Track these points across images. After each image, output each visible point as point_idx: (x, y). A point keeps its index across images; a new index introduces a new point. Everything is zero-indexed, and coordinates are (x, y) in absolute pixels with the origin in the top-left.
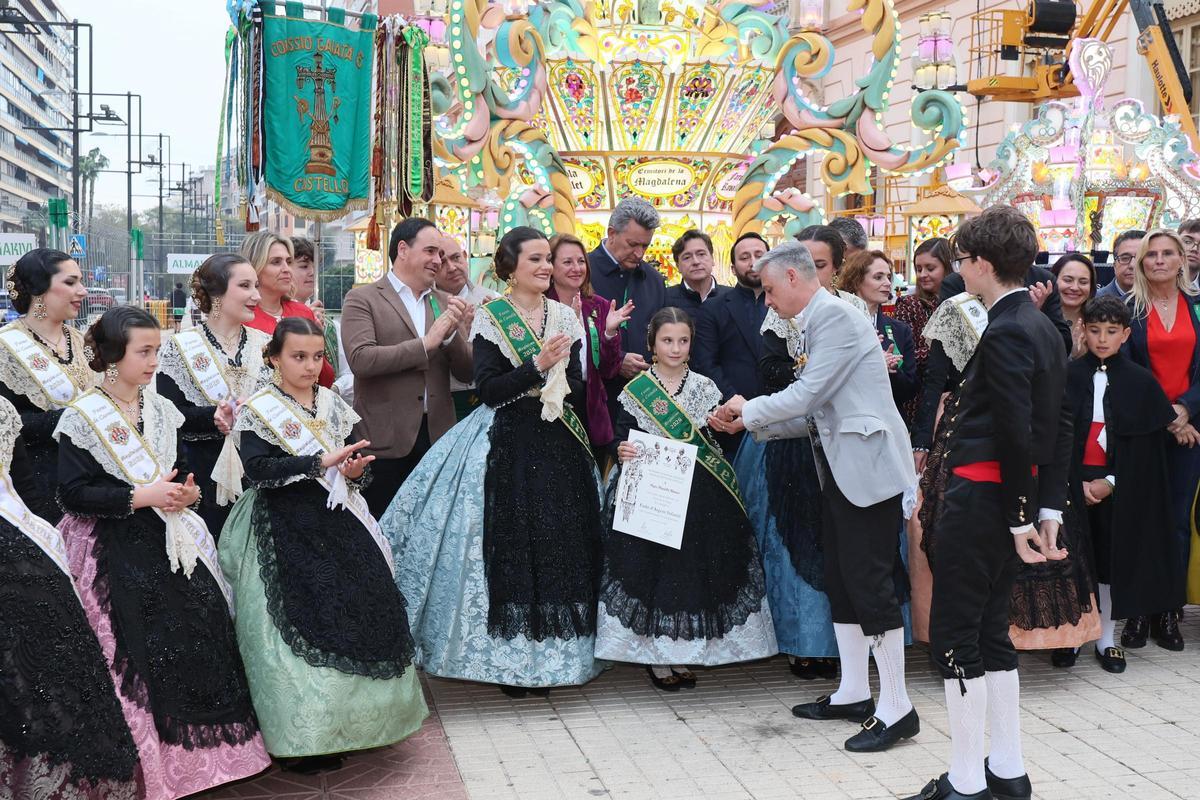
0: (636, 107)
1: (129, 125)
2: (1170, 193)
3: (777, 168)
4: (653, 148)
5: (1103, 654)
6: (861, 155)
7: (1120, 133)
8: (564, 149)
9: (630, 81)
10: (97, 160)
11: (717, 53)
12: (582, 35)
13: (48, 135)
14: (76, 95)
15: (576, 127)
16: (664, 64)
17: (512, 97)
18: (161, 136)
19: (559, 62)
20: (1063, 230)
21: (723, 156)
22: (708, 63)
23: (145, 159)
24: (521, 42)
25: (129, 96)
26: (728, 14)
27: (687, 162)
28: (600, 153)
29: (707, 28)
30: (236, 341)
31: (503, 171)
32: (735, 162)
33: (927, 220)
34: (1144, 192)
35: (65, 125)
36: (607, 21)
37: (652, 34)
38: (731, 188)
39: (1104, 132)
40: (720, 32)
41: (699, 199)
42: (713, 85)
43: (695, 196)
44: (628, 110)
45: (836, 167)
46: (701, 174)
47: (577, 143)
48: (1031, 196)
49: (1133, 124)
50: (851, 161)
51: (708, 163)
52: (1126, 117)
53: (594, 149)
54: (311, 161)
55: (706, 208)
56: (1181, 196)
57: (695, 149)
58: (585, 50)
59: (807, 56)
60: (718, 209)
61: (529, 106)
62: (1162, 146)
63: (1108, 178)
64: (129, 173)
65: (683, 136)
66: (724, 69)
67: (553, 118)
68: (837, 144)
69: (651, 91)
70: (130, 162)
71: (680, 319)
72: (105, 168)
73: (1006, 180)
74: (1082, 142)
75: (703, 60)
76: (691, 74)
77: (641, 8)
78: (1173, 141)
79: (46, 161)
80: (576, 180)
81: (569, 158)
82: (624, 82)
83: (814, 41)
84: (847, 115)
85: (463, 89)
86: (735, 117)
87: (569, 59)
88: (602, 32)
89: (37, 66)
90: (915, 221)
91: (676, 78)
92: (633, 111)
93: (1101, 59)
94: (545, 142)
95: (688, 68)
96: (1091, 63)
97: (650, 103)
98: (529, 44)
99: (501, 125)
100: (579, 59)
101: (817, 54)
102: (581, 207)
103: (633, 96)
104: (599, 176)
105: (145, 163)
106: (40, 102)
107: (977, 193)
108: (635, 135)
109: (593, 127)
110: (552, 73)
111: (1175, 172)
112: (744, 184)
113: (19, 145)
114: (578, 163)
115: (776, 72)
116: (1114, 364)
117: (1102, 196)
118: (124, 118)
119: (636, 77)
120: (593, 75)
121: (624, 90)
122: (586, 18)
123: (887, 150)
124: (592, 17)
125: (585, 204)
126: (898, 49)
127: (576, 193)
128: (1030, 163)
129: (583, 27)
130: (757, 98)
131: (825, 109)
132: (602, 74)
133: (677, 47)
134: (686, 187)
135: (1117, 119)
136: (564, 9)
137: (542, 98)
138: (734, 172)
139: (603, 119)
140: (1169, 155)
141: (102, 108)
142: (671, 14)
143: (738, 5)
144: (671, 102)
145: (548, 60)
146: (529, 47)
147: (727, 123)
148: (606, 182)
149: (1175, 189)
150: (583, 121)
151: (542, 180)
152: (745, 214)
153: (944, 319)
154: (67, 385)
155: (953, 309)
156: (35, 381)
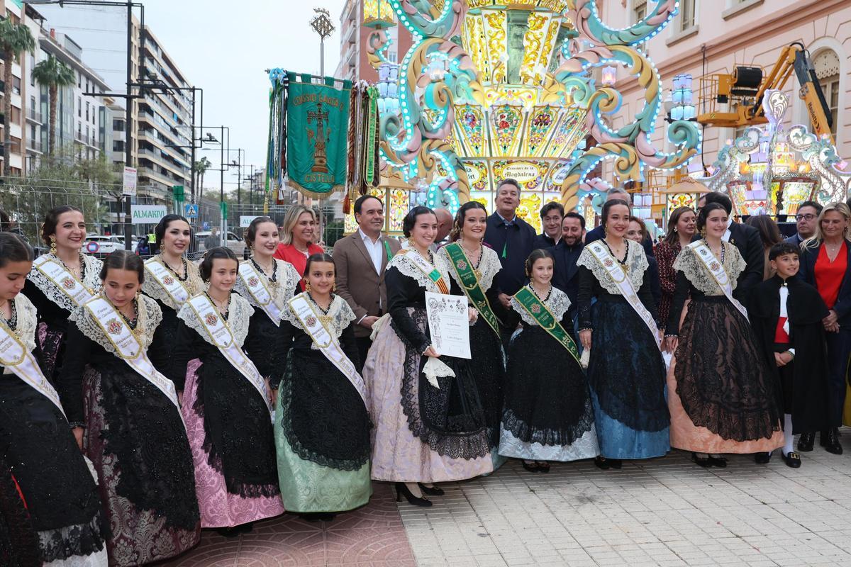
0: (506, 131)
1: (222, 144)
2: (824, 180)
3: (588, 166)
4: (515, 155)
5: (786, 456)
6: (638, 158)
7: (792, 145)
8: (464, 156)
9: (502, 117)
10: (205, 163)
11: (552, 100)
12: (475, 90)
13: (179, 150)
14: (193, 128)
15: (471, 143)
16: (522, 106)
17: (434, 127)
18: (239, 150)
19: (462, 106)
20: (759, 202)
21: (556, 160)
22: (548, 106)
23: (231, 163)
24: (440, 95)
25: (222, 128)
26: (559, 77)
27: (535, 163)
28: (485, 158)
29: (547, 85)
30: (270, 268)
31: (429, 169)
32: (563, 163)
33: (677, 197)
34: (808, 180)
35: (187, 144)
36: (489, 82)
37: (515, 90)
38: (561, 178)
39: (783, 144)
40: (555, 88)
41: (542, 184)
42: (551, 119)
43: (540, 183)
44: (501, 133)
45: (623, 165)
46: (543, 170)
47: (471, 153)
48: (739, 182)
49: (801, 140)
50: (632, 162)
51: (548, 163)
52: (797, 135)
53: (481, 156)
54: (315, 165)
55: (546, 189)
56: (831, 182)
57: (540, 156)
58: (476, 99)
59: (606, 101)
60: (553, 190)
61: (444, 132)
62: (819, 152)
63: (786, 172)
64: (222, 171)
65: (533, 148)
66: (557, 109)
67: (458, 138)
68: (623, 152)
69: (514, 122)
70: (222, 165)
71: (547, 256)
72: (209, 168)
73: (723, 173)
74: (770, 151)
75: (545, 104)
76: (538, 112)
77: (509, 75)
78: (825, 149)
79: (178, 164)
80: (470, 174)
81: (467, 161)
82: (499, 117)
83: (610, 93)
84: (629, 135)
85: (407, 122)
86: (563, 137)
87: (467, 104)
88: (486, 89)
89: (173, 113)
90: (670, 197)
91: (529, 115)
92: (504, 134)
93: (782, 101)
94: (453, 152)
95: (536, 109)
96: (775, 104)
97: (514, 129)
98: (445, 96)
99: (428, 142)
100: (473, 104)
101: (612, 100)
102: (473, 189)
103: (504, 125)
104: (485, 172)
105: (230, 165)
106: (175, 132)
107: (706, 180)
108: (505, 147)
109: (481, 143)
110: (457, 112)
111: (826, 168)
112: (568, 176)
113: (163, 156)
114: (472, 164)
115: (588, 111)
116: (792, 282)
117: (782, 182)
118: (220, 140)
119: (506, 114)
120: (481, 113)
121: (499, 122)
122: (477, 81)
123: (653, 156)
124: (481, 80)
125: (476, 187)
126: (660, 97)
127: (470, 182)
128: (738, 163)
129: (475, 86)
130: (576, 126)
131: (616, 132)
132: (486, 112)
133: (530, 97)
134: (535, 178)
135: (791, 137)
136: (466, 76)
137: (451, 127)
138: (562, 169)
139: (486, 138)
140: (823, 158)
141: (208, 135)
142: (527, 78)
143: (565, 72)
144: (526, 129)
145: (455, 105)
146: (444, 98)
147: (559, 141)
148: (488, 175)
149: (827, 178)
150: (475, 140)
151: (451, 174)
152: (569, 193)
153: (685, 258)
154: (184, 293)
155: (690, 252)
156: (166, 292)
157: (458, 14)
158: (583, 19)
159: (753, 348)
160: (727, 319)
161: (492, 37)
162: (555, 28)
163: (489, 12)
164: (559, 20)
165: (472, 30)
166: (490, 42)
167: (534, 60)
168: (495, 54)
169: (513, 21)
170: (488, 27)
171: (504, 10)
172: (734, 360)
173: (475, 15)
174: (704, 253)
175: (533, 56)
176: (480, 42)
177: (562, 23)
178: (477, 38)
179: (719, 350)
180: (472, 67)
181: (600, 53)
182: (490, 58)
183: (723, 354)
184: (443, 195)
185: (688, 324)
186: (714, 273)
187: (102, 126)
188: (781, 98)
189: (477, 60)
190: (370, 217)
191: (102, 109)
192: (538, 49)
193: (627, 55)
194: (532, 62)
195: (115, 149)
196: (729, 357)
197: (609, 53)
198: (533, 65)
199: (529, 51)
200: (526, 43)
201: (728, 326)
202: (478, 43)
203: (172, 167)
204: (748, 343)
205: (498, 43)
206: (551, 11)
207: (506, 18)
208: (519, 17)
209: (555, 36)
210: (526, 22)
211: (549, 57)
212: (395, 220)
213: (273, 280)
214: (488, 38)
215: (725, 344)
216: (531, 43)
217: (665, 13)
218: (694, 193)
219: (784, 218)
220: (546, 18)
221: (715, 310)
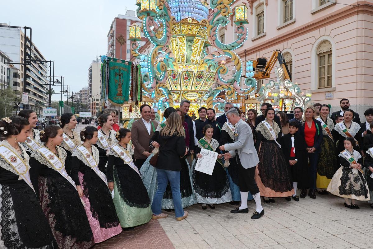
0: (187, 81)
1: (61, 84)
2: (296, 99)
3: (216, 94)
4: (190, 89)
5: (294, 197)
6: (234, 91)
7: (285, 86)
8: (171, 90)
9: (186, 75)
10: (52, 91)
11: (203, 69)
12: (174, 65)
13: (41, 86)
14: (50, 77)
15: (174, 85)
16: (193, 71)
17: (161, 78)
18: (68, 86)
19: (170, 71)
20: (276, 106)
21: (205, 91)
22: (202, 71)
23: (65, 91)
24: (162, 67)
25: (61, 77)
26: (205, 61)
27: (197, 92)
28: (179, 90)
29: (201, 63)
30: (108, 133)
31: (159, 94)
33: (249, 105)
34: (291, 98)
35: (45, 83)
36: (179, 62)
37: (189, 65)
38: (206, 98)
39: (282, 86)
40: (203, 65)
41: (200, 100)
42: (203, 76)
43: (199, 100)
44: (185, 81)
45: (229, 93)
46: (200, 95)
47: (174, 88)
48: (268, 99)
49: (288, 84)
50: (232, 92)
51: (202, 92)
52: (287, 83)
53: (177, 90)
54: (118, 93)
55: (201, 102)
56: (299, 99)
57: (199, 90)
58: (175, 68)
59: (222, 70)
60: (204, 102)
61: (164, 81)
62: (294, 89)
63: (283, 95)
64: (61, 94)
65: (196, 87)
66: (205, 73)
67: (168, 83)
68: (229, 88)
69: (190, 77)
70: (61, 92)
72: (54, 93)
73: (262, 96)
74: (279, 88)
75: (201, 71)
76: (198, 74)
77: (187, 60)
78: (297, 88)
79: (41, 91)
80: (173, 96)
81: (172, 92)
82: (184, 75)
83: (224, 67)
84: (231, 82)
85: (151, 77)
86: (207, 83)
87: (172, 70)
88: (178, 65)
89: (39, 71)
90: (247, 105)
91: (195, 75)
92: (186, 82)
94: (167, 88)
95: (198, 72)
96: (279, 72)
97: (190, 80)
99: (158, 84)
100: (175, 70)
101: (225, 70)
102: (174, 102)
103: (186, 78)
104: (179, 95)
106: (39, 78)
107: (256, 99)
108: (186, 86)
109: (177, 85)
110: (169, 73)
111: (297, 94)
112: (209, 97)
113: (34, 88)
114: (174, 93)
115: (216, 73)
116: (295, 135)
117: (283, 99)
118: (61, 82)
119: (187, 74)
120: (177, 74)
121: (184, 77)
122: (175, 62)
123: (240, 90)
124: (177, 61)
125: (175, 101)
126: (242, 69)
127: (174, 99)
128: (267, 92)
129: (175, 64)
130: (212, 79)
131: (226, 81)
132: (180, 73)
133: (194, 68)
134: (197, 98)
135: (285, 83)
136: (171, 60)
137: (167, 79)
138: (206, 95)
139: (179, 83)
140: (296, 91)
141: (56, 80)
142: (193, 61)
143: (208, 59)
144: (194, 80)
145: (168, 71)
146: (164, 68)
147: (206, 84)
148: (180, 97)
149: (297, 98)
150: (175, 84)
151: (167, 96)
152: (210, 103)
153: (261, 126)
154: (73, 144)
155: (262, 124)
156: (66, 144)
157: (168, 37)
158: (213, 40)
159: (284, 159)
160: (275, 148)
161: (180, 46)
162: (203, 43)
163: (179, 37)
164: (204, 40)
165: (173, 43)
166: (180, 47)
167: (196, 54)
168: (182, 52)
169: (188, 40)
170: (179, 42)
171: (185, 36)
172: (278, 163)
173: (174, 37)
174: (267, 125)
175: (195, 53)
176: (176, 47)
177: (205, 41)
178: (174, 46)
179: (273, 160)
180: (174, 57)
181: (220, 53)
182: (180, 53)
183: (275, 161)
184: (164, 104)
185: (262, 150)
186: (271, 132)
187: (8, 75)
188: (281, 70)
189: (175, 54)
190: (145, 114)
191: (8, 69)
192: (197, 51)
193: (230, 54)
194: (195, 55)
195: (14, 85)
196: (276, 162)
197: (223, 52)
198: (195, 56)
199: (194, 51)
200: (193, 48)
201: (276, 151)
202: (175, 48)
203: (38, 93)
204: (282, 157)
205: (183, 48)
206: (202, 37)
207: (185, 39)
208: (191, 39)
209: (203, 46)
210: (193, 40)
211: (201, 53)
212: (138, 114)
213: (109, 138)
214: (179, 46)
215: (275, 158)
216: (195, 48)
217: (243, 39)
218: (255, 103)
219: (286, 112)
220: (199, 40)
221: (271, 146)
